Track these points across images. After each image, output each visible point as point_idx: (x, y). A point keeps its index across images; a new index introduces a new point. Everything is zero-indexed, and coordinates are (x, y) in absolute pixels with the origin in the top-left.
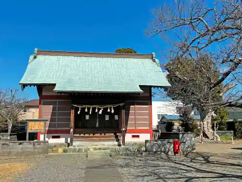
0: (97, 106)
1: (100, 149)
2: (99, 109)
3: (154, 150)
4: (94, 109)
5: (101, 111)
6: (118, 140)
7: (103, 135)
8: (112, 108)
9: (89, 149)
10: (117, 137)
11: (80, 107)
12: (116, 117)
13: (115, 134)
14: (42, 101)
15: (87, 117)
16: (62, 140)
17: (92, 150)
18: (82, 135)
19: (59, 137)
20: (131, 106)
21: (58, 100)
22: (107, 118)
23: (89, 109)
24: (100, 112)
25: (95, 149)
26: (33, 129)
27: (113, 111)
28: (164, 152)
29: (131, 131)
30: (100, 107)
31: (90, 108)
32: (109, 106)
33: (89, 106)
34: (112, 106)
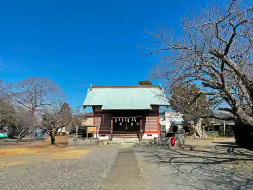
1: (127, 142)
4: (124, 119)
5: (128, 120)
6: (139, 138)
9: (121, 143)
10: (138, 136)
11: (116, 118)
12: (138, 124)
13: (137, 133)
14: (95, 115)
15: (121, 124)
16: (107, 138)
17: (123, 143)
18: (118, 134)
19: (104, 136)
20: (146, 117)
21: (104, 114)
22: (132, 124)
25: (125, 143)
26: (90, 131)
27: (135, 120)
29: (147, 132)
30: (127, 118)
32: (132, 117)
33: (121, 118)
34: (135, 118)
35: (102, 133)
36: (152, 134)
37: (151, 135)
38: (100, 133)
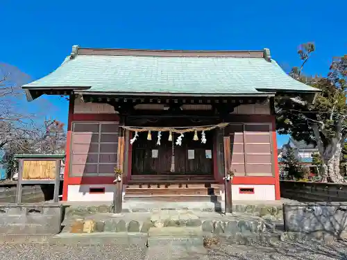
0: (171, 130)
1: (178, 224)
2: (176, 136)
3: (307, 228)
4: (165, 135)
5: (180, 138)
6: (214, 199)
7: (184, 187)
8: (203, 133)
9: (153, 224)
10: (211, 192)
11: (136, 131)
12: (209, 154)
13: (208, 185)
14: (74, 124)
15: (155, 153)
16: (108, 197)
18: (145, 187)
19: (102, 191)
20: (236, 134)
21: (101, 123)
22: (191, 154)
23: (154, 134)
24: (179, 142)
26: (31, 176)
27: (204, 140)
28: (332, 233)
29: (239, 181)
30: (178, 132)
31: (157, 132)
32: (196, 129)
33: (154, 129)
34: (203, 130)
35: (93, 183)
36: (256, 188)
37: (252, 190)
38: (84, 181)
